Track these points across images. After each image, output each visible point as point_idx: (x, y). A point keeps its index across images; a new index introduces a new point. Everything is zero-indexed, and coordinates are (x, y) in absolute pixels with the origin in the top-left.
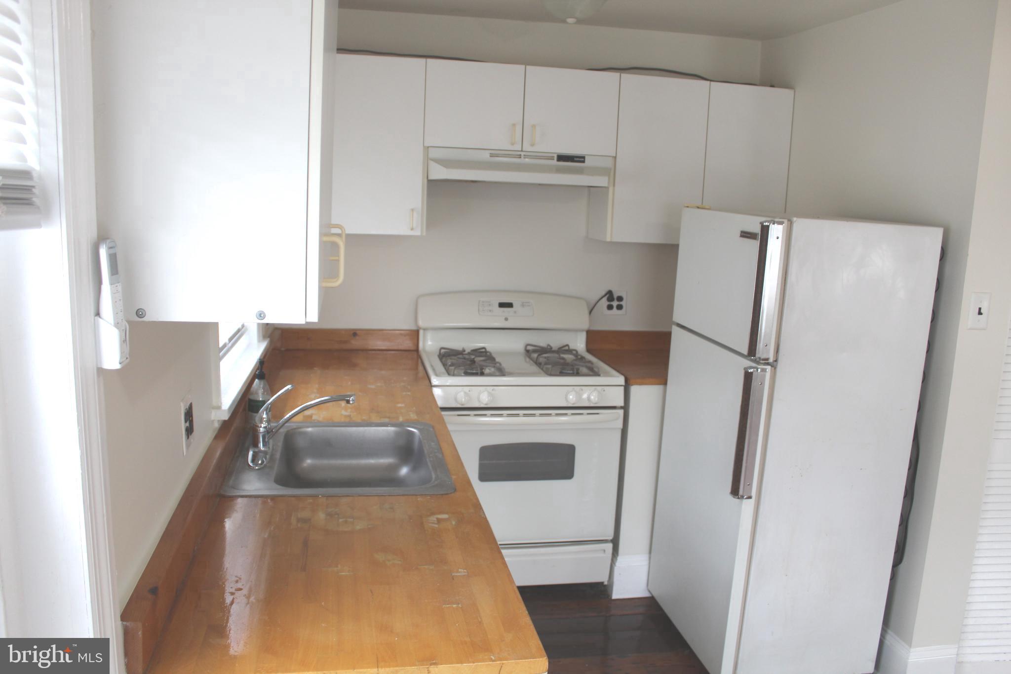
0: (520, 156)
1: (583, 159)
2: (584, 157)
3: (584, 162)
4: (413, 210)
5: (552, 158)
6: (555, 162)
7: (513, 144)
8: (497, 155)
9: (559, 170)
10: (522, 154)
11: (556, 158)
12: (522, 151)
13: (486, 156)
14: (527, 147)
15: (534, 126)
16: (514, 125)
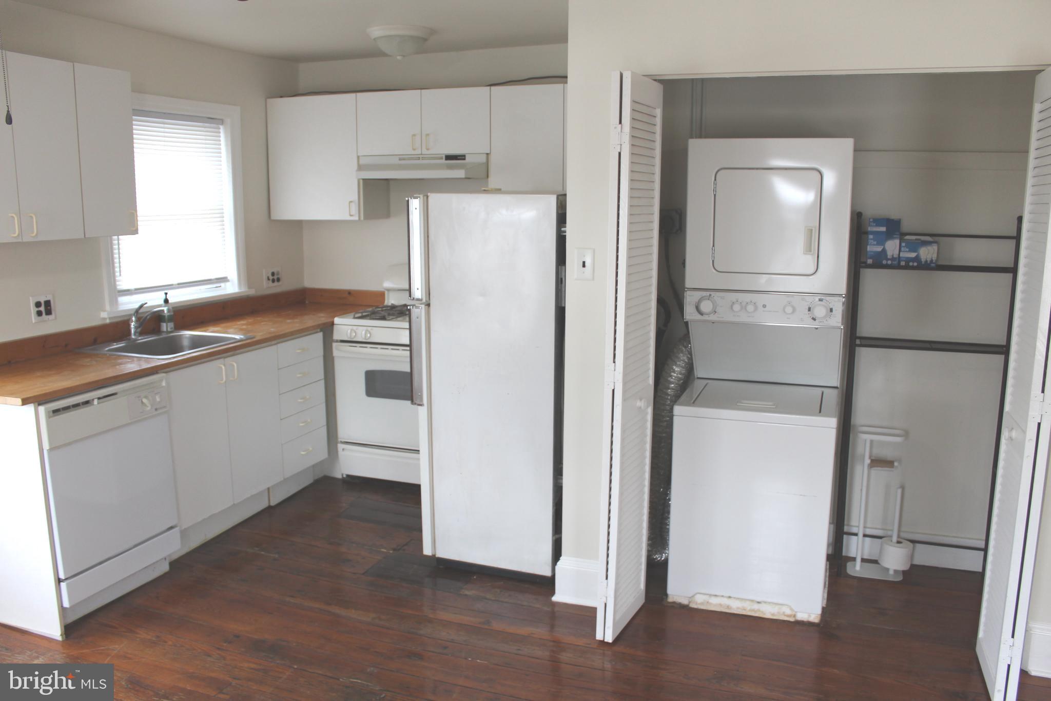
0: (419, 159)
1: (464, 157)
2: (464, 156)
3: (464, 159)
4: (351, 202)
5: (441, 158)
6: (444, 161)
7: (414, 149)
8: (404, 159)
9: (450, 167)
10: (421, 156)
11: (444, 158)
12: (421, 154)
13: (395, 161)
14: (425, 151)
15: (427, 135)
16: (414, 135)
